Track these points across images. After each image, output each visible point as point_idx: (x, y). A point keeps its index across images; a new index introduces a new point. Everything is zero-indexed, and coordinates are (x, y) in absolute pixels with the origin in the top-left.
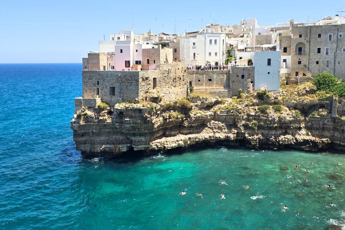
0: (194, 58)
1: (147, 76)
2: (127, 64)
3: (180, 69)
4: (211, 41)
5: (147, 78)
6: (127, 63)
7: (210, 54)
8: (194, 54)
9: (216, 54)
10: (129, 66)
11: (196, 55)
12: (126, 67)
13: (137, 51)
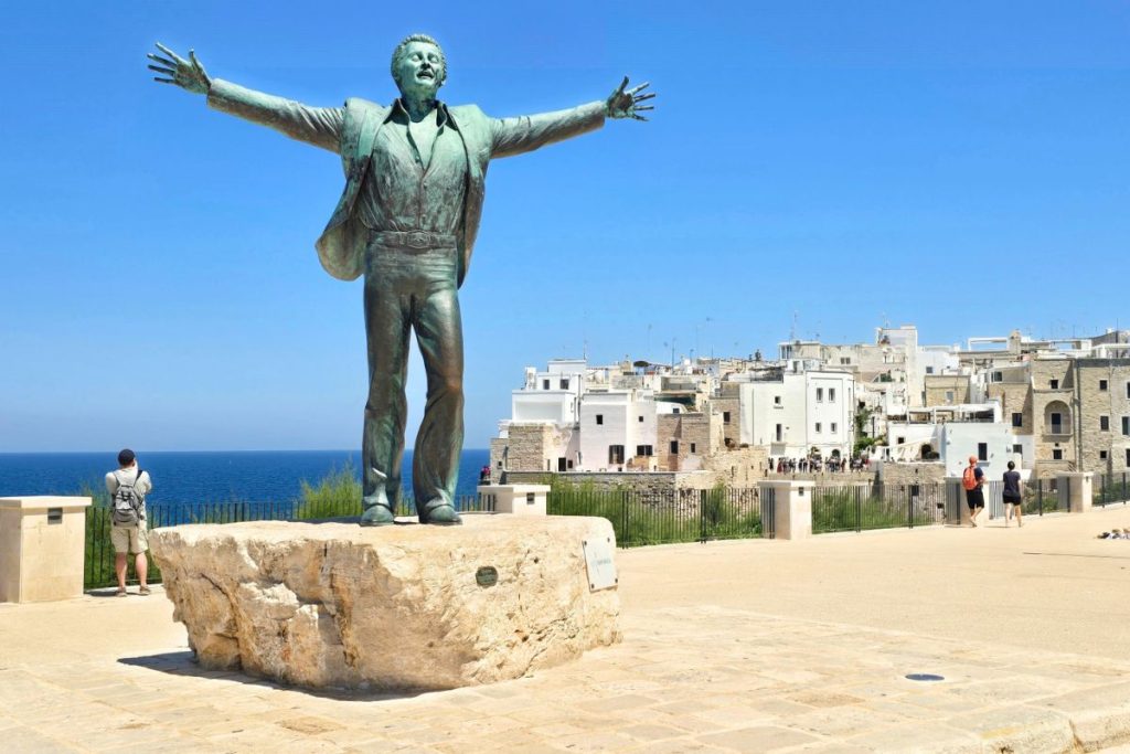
0: (778, 438)
1: (689, 486)
2: (615, 456)
3: (757, 467)
4: (820, 391)
5: (689, 491)
6: (617, 452)
7: (818, 427)
8: (779, 427)
9: (834, 426)
10: (620, 460)
11: (783, 430)
12: (611, 461)
13: (641, 419)
